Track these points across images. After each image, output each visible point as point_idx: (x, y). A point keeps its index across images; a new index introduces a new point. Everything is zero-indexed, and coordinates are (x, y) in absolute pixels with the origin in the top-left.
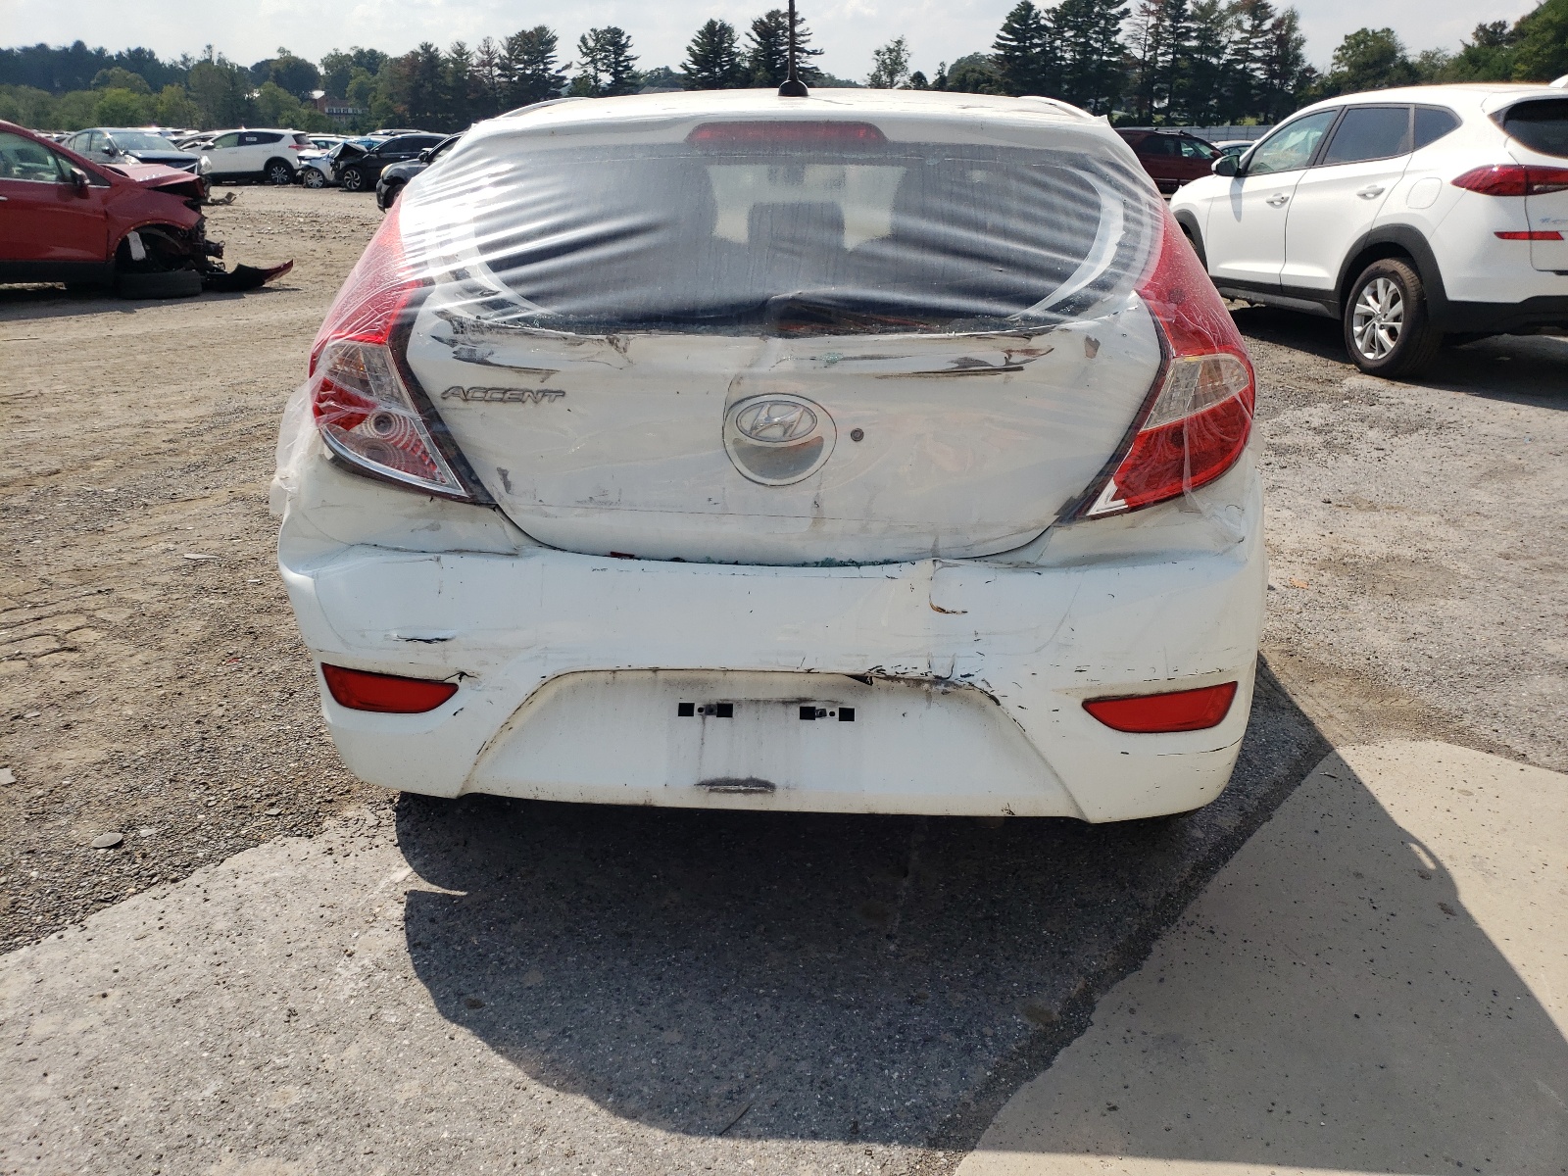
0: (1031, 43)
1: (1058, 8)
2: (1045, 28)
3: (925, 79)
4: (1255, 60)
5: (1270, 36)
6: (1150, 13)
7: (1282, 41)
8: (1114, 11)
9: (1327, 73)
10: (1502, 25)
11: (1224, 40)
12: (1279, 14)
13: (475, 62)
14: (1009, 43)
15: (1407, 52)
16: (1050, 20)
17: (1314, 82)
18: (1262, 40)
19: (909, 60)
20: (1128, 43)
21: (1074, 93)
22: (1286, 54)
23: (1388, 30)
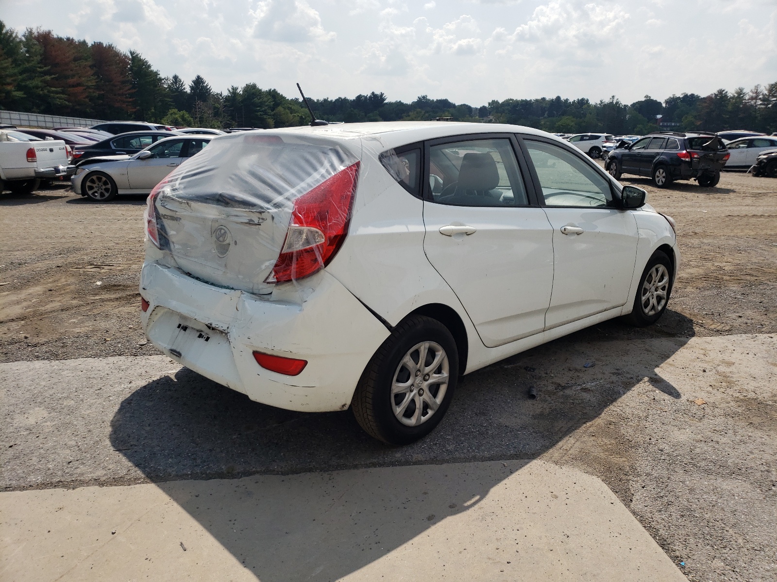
13: (747, 97)
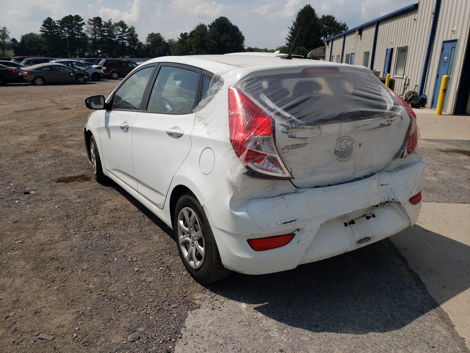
0: (54, 31)
1: (61, 20)
2: (57, 26)
3: (16, 41)
4: (125, 40)
5: (128, 33)
6: (91, 24)
7: (132, 35)
8: (80, 23)
9: (145, 44)
10: (186, 34)
11: (115, 34)
12: (129, 27)
14: (45, 30)
15: (165, 40)
16: (59, 24)
17: (143, 46)
18: (126, 34)
19: (9, 34)
20: (86, 33)
21: (72, 47)
22: (134, 38)
23: (159, 33)
